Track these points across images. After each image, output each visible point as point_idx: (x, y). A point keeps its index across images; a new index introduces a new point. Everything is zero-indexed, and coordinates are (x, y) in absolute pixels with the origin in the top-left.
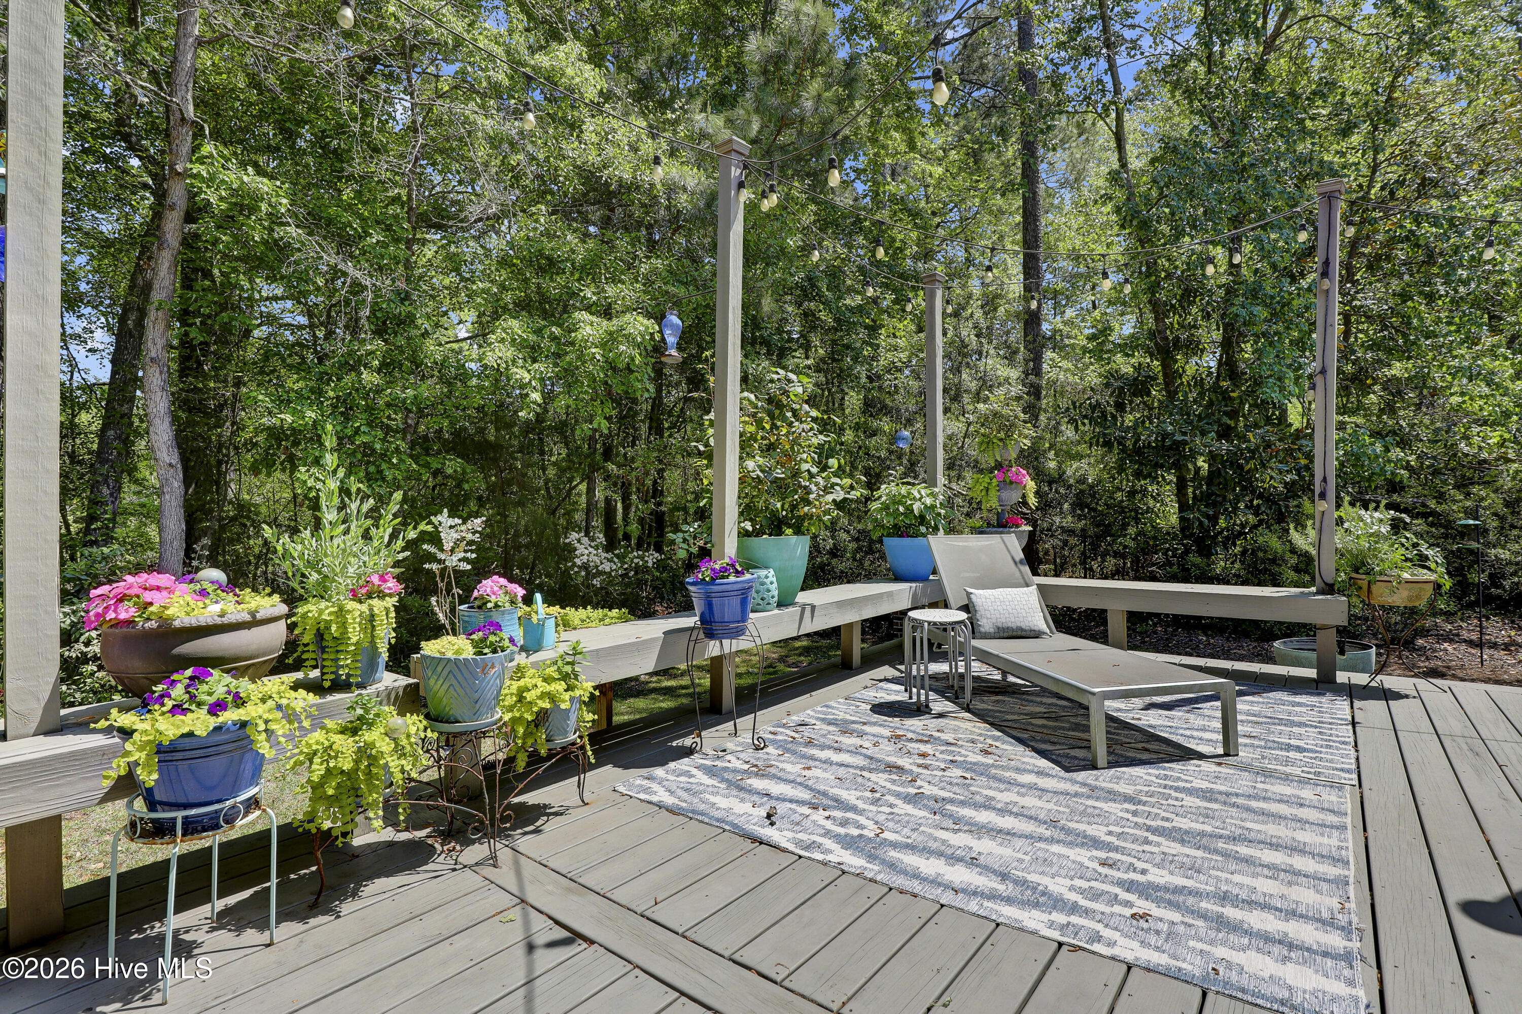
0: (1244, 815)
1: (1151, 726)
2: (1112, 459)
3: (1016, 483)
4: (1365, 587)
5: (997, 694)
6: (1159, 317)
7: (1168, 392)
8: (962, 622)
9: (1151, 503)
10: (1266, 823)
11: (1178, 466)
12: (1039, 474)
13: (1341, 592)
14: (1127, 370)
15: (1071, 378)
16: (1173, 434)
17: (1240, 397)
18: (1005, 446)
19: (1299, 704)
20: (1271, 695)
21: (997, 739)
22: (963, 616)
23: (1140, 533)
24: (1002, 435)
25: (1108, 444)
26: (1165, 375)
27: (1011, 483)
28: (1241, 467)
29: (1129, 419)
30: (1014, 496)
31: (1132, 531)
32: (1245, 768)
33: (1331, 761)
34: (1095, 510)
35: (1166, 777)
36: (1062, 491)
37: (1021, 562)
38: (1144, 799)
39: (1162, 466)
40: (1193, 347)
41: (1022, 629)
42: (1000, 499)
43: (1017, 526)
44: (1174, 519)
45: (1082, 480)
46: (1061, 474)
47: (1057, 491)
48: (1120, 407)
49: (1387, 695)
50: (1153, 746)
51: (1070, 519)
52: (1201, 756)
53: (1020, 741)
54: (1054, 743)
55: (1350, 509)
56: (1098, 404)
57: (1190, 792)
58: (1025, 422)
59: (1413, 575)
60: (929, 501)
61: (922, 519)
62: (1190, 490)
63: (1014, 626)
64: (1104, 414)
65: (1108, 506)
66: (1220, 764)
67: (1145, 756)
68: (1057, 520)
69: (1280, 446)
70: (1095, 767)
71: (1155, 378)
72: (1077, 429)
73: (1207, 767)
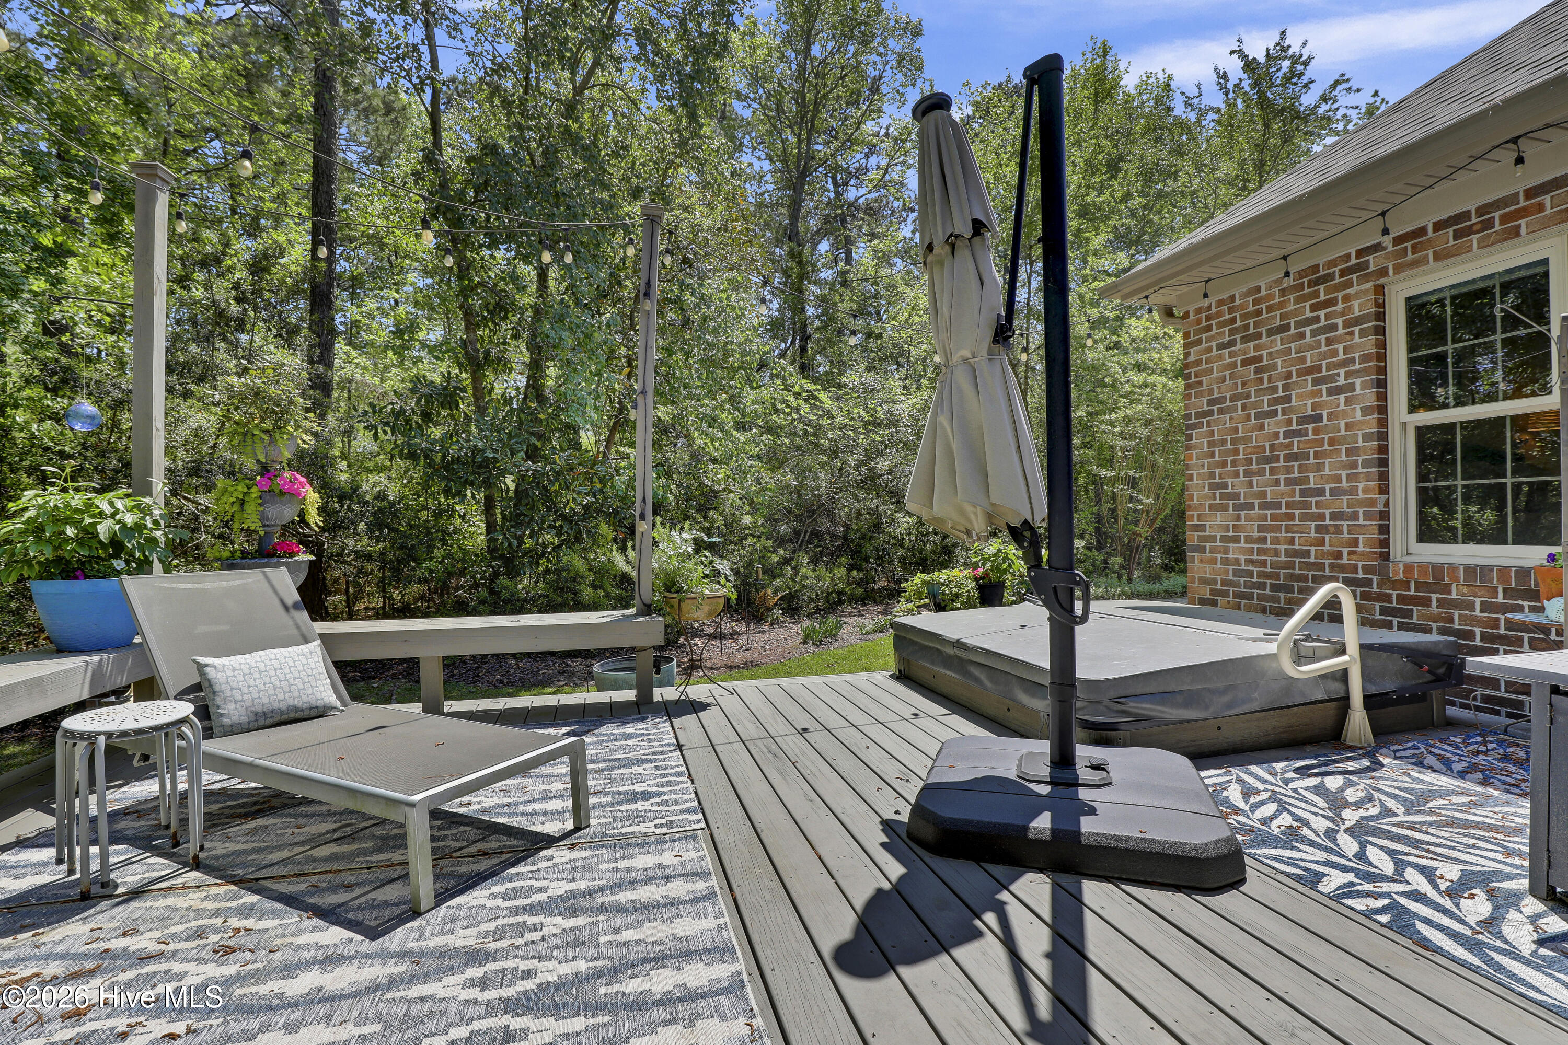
0: (617, 922)
1: (484, 811)
2: (417, 474)
3: (290, 494)
4: (676, 605)
5: (253, 815)
6: (470, 326)
7: (478, 407)
8: (183, 721)
9: (458, 521)
10: (640, 924)
11: (487, 484)
12: (325, 487)
13: (658, 611)
14: (436, 378)
15: (368, 378)
16: (483, 451)
17: (547, 420)
18: (273, 441)
19: (630, 736)
20: (603, 729)
21: (246, 912)
22: (185, 709)
23: (449, 555)
24: (268, 425)
25: (413, 456)
26: (475, 389)
27: (282, 493)
28: (545, 488)
29: (436, 432)
30: (288, 513)
31: (438, 553)
32: (598, 843)
33: (676, 803)
34: (397, 530)
35: (515, 893)
36: (356, 507)
37: (296, 606)
38: (493, 946)
39: (472, 484)
40: (502, 365)
41: (296, 709)
42: (263, 518)
43: (291, 555)
44: (481, 539)
45: (381, 496)
46: (355, 489)
47: (350, 509)
48: (427, 416)
49: (696, 707)
50: (491, 844)
51: (366, 540)
52: (549, 841)
53: (291, 901)
54: (349, 887)
55: (662, 530)
56: (402, 412)
57: (547, 908)
58: (307, 410)
59: (711, 590)
60: (129, 519)
61: (116, 546)
62: (498, 511)
63: (283, 706)
64: (408, 421)
65: (411, 527)
66: (573, 846)
67: (484, 865)
68: (351, 543)
69: (581, 469)
70: (416, 913)
71: (464, 390)
72: (376, 437)
73: (560, 855)
